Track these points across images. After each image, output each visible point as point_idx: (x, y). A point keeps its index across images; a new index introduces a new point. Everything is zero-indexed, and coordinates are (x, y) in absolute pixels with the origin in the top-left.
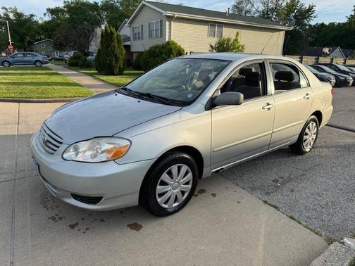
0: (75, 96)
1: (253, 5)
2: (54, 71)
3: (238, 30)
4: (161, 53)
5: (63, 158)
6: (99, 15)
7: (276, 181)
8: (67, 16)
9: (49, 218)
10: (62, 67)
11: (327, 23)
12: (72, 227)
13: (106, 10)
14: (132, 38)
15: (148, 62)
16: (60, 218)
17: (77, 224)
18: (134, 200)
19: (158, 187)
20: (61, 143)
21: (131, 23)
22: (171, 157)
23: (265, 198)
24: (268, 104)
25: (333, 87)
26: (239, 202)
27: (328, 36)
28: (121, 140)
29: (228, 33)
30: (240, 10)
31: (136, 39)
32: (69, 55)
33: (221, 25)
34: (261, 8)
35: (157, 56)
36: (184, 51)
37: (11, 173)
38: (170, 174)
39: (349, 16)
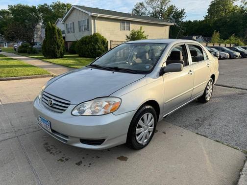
0: (35, 74)
1: (146, 9)
2: (9, 57)
3: (141, 26)
4: (90, 42)
5: (72, 115)
6: (37, 15)
7: (197, 120)
8: (12, 16)
9: (58, 161)
10: (13, 54)
11: (192, 21)
12: (79, 164)
13: (42, 12)
14: (66, 32)
15: (81, 48)
16: (67, 160)
17: (81, 162)
18: (123, 139)
19: (137, 129)
20: (69, 104)
21: (64, 21)
22: (143, 108)
23: (196, 131)
24: (191, 71)
25: (219, 59)
26: (182, 135)
27: (194, 29)
28: (115, 98)
29: (135, 28)
30: (138, 12)
31: (69, 32)
32: (17, 45)
33: (129, 22)
34: (152, 11)
35: (88, 44)
36: (106, 40)
37: (12, 132)
38: (143, 120)
39: (205, 16)
